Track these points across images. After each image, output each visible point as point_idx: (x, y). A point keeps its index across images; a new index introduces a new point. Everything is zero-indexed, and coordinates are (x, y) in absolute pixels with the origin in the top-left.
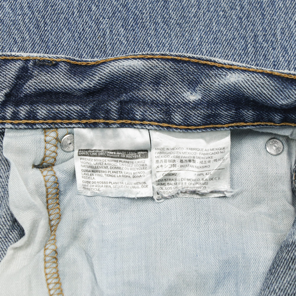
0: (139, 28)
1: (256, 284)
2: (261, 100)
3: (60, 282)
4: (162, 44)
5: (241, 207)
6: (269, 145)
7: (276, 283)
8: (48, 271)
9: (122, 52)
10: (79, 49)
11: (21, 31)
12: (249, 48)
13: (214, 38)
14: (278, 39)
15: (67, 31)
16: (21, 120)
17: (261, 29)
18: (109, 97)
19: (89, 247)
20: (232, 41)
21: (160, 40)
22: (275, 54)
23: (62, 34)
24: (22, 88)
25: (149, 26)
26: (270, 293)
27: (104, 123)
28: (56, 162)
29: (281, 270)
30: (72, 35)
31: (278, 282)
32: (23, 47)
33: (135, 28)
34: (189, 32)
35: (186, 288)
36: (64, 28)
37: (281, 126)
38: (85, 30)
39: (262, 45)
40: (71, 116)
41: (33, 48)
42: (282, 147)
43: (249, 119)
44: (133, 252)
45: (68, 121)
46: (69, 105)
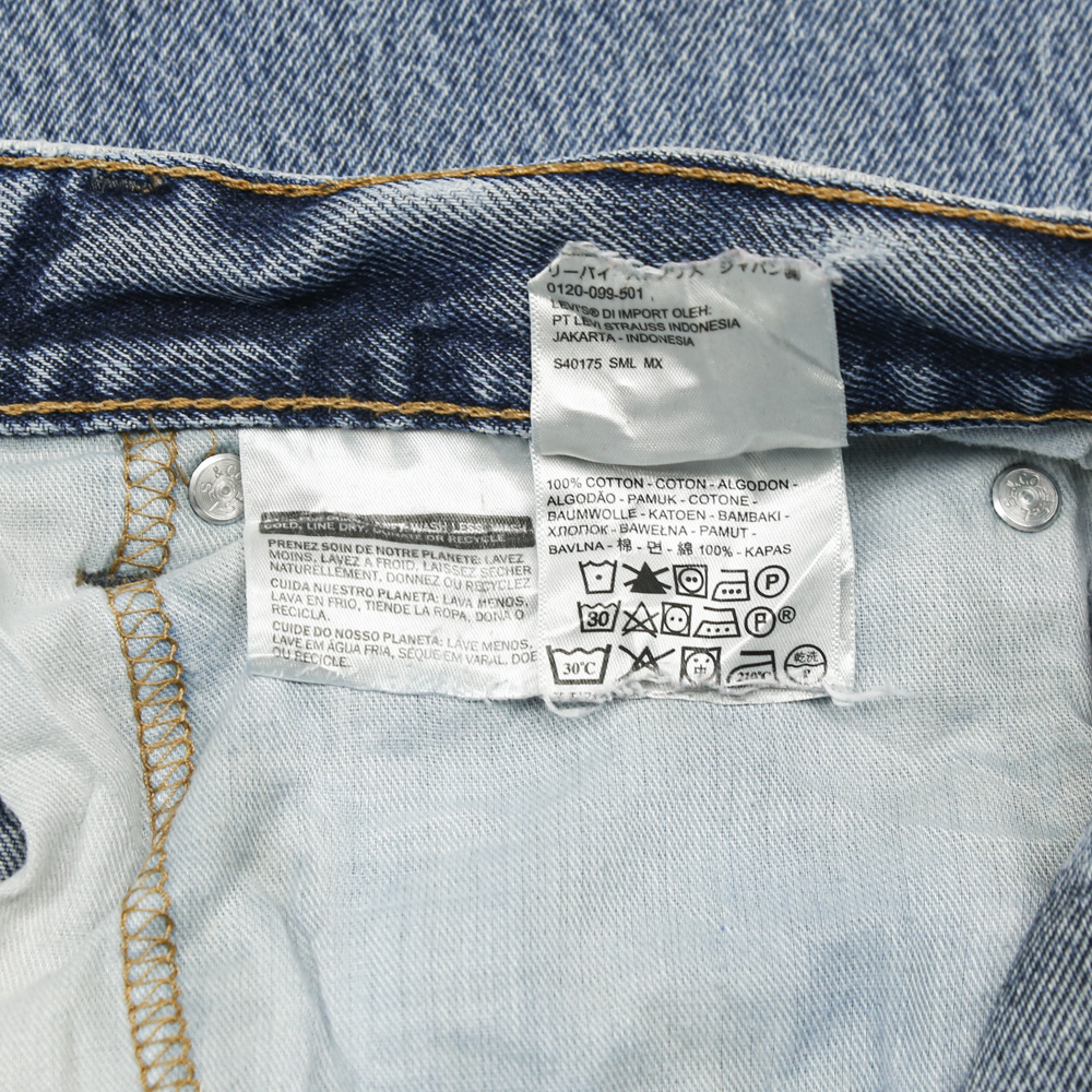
0: (496, 31)
1: (955, 1040)
2: (966, 329)
3: (185, 1035)
4: (587, 94)
5: (898, 738)
6: (1003, 491)
7: (1031, 1038)
8: (138, 995)
9: (430, 128)
10: (263, 115)
11: (36, 45)
12: (927, 111)
13: (790, 70)
14: (1043, 76)
15: (216, 44)
16: (35, 400)
17: (975, 37)
18: (373, 309)
19: (299, 895)
20: (861, 82)
21: (581, 78)
22: (1030, 132)
23: (198, 57)
24: (36, 280)
25: (536, 25)
26: (1008, 1076)
27: (353, 410)
28: (172, 564)
29: (1051, 987)
30: (236, 62)
31: (1038, 1034)
32: (45, 109)
33: (485, 32)
34: (695, 47)
35: (680, 1055)
36: (207, 34)
37: (1048, 422)
38: (287, 41)
39: (980, 100)
40: (228, 383)
41: (85, 111)
42: (1055, 500)
43: (921, 398)
44: (472, 916)
45: (214, 403)
46: (218, 338)
